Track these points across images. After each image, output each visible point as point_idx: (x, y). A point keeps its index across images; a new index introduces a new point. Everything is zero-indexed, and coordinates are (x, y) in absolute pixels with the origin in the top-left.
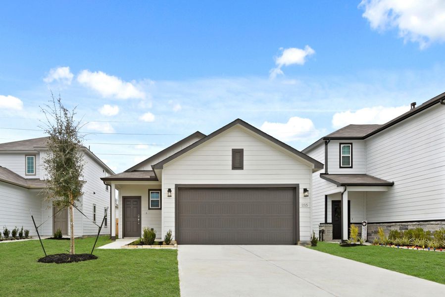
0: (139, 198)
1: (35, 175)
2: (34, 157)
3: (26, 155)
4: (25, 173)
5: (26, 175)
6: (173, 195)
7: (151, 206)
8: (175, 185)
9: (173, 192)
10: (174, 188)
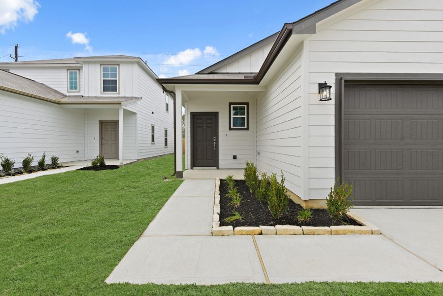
0: (215, 115)
1: (79, 92)
2: (78, 71)
3: (68, 70)
4: (66, 89)
5: (68, 92)
6: (333, 97)
7: (233, 126)
8: (337, 74)
9: (333, 90)
10: (334, 81)
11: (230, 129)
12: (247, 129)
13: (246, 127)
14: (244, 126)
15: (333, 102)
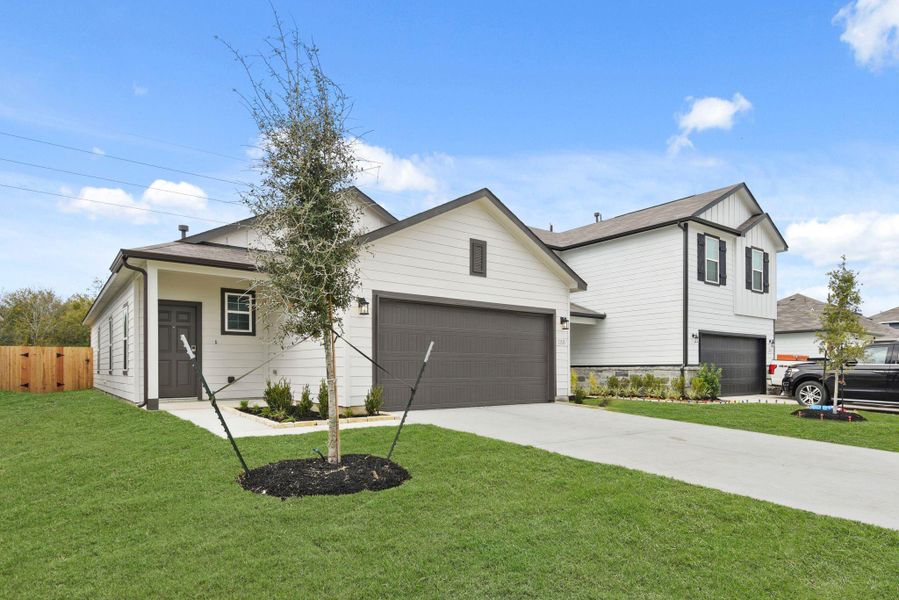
6: (370, 312)
7: (229, 328)
8: (373, 291)
9: (370, 306)
10: (371, 298)
11: (223, 332)
12: (253, 334)
13: (250, 330)
14: (248, 329)
15: (370, 316)
